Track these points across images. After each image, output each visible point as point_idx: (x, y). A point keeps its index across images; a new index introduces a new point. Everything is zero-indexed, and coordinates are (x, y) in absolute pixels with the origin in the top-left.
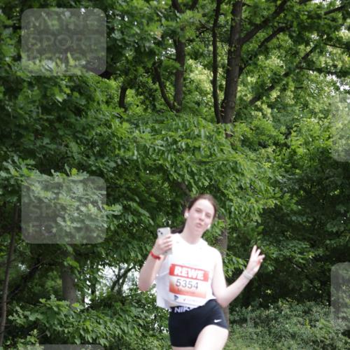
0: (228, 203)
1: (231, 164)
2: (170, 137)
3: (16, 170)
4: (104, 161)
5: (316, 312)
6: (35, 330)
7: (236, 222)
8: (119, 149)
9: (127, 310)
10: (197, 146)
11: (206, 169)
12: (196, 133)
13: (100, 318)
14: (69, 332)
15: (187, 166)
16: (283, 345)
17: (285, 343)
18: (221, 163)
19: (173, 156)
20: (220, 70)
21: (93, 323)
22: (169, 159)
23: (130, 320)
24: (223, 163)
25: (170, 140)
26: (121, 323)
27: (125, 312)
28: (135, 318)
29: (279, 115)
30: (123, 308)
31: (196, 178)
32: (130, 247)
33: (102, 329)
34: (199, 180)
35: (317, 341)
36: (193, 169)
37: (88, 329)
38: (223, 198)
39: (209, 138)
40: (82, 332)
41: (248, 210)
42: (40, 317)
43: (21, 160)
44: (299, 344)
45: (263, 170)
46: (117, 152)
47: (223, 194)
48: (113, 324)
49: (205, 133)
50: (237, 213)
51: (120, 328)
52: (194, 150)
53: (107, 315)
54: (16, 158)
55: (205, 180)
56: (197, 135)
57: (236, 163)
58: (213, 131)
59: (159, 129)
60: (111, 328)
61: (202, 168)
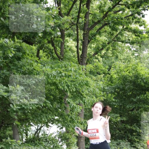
1: (85, 82)
2: (59, 70)
5: (122, 144)
10: (70, 74)
11: (74, 84)
12: (70, 69)
15: (66, 83)
18: (80, 81)
19: (60, 78)
20: (80, 42)
22: (58, 80)
23: (42, 147)
24: (81, 82)
25: (58, 72)
27: (40, 144)
28: (44, 147)
29: (105, 61)
30: (39, 142)
32: (42, 116)
34: (71, 88)
36: (69, 84)
38: (82, 97)
39: (75, 71)
41: (92, 102)
45: (99, 85)
47: (82, 95)
49: (73, 69)
50: (87, 103)
52: (68, 76)
53: (32, 145)
55: (74, 89)
56: (70, 70)
57: (87, 81)
58: (77, 68)
59: (53, 67)
61: (72, 83)
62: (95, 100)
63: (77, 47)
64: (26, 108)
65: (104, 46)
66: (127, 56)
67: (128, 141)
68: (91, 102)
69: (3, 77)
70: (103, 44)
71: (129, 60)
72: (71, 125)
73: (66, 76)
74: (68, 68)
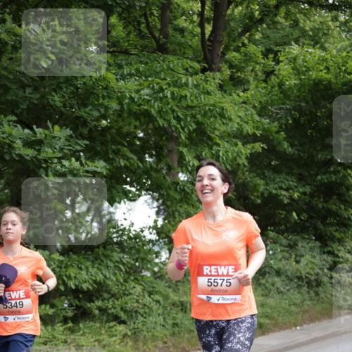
0: (215, 148)
1: (217, 109)
2: (157, 84)
4: (87, 110)
5: (302, 247)
8: (104, 99)
9: (109, 256)
10: (184, 95)
11: (192, 114)
12: (183, 81)
13: (82, 264)
15: (173, 111)
16: (267, 281)
17: (270, 280)
18: (207, 108)
19: (160, 104)
21: (75, 269)
22: (156, 107)
23: (112, 265)
24: (210, 109)
25: (156, 87)
26: (102, 268)
27: (107, 257)
28: (116, 264)
30: (105, 253)
31: (182, 123)
32: (114, 192)
33: (84, 275)
34: (185, 126)
35: (302, 277)
36: (179, 114)
37: (70, 276)
38: (210, 143)
39: (196, 86)
40: (65, 278)
41: (235, 155)
43: (3, 116)
44: (283, 281)
46: (101, 101)
47: (210, 138)
48: (95, 270)
49: (193, 81)
50: (225, 158)
51: (102, 274)
52: (180, 98)
53: (88, 260)
55: (191, 126)
56: (185, 83)
57: (223, 109)
58: (201, 80)
59: (143, 71)
60: (93, 274)
61: (188, 113)
62: (241, 152)
63: (201, 14)
65: (266, 13)
66: (321, 22)
67: (316, 240)
68: (232, 154)
69: (24, 107)
70: (264, 9)
71: (326, 32)
72: (179, 212)
73: (174, 97)
74: (180, 78)
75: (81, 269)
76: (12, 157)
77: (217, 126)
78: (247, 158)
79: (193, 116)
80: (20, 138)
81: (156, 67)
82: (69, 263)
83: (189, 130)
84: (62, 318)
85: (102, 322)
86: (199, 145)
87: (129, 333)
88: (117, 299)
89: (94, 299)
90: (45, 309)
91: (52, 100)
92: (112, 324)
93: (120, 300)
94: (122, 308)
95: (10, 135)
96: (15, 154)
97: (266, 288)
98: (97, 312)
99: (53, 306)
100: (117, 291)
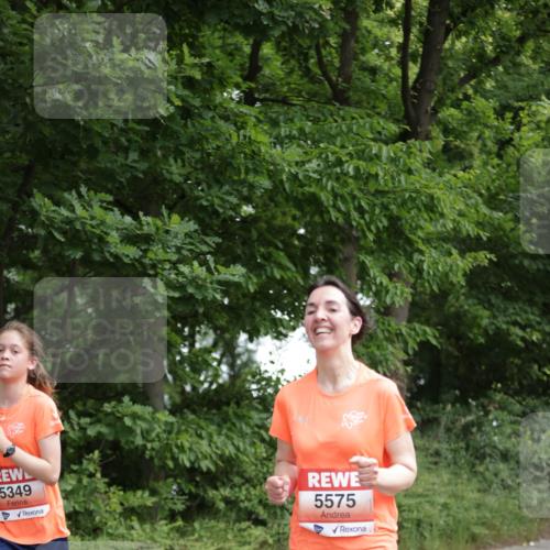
0: (416, 257)
1: (423, 198)
2: (333, 153)
3: (84, 208)
6: (97, 453)
7: (427, 284)
8: (247, 173)
9: (244, 416)
10: (373, 173)
11: (382, 204)
12: (374, 152)
13: (202, 429)
14: (153, 449)
15: (354, 197)
16: (487, 469)
17: (491, 467)
18: (407, 195)
19: (335, 184)
20: (415, 30)
21: (191, 436)
22: (329, 188)
23: (249, 431)
24: (410, 196)
25: (332, 158)
26: (235, 436)
27: (241, 417)
28: (256, 429)
30: (239, 411)
31: (367, 216)
33: (204, 446)
34: (372, 221)
36: (363, 204)
38: (408, 248)
39: (394, 160)
40: (175, 450)
41: (447, 269)
42: (104, 430)
43: (92, 193)
44: (512, 469)
46: (243, 176)
47: (410, 242)
48: (223, 438)
49: (388, 152)
50: (431, 273)
51: (233, 444)
52: (367, 178)
53: (212, 421)
54: (83, 190)
55: (381, 222)
56: (376, 155)
57: (432, 197)
58: (401, 150)
59: (310, 133)
60: (219, 445)
61: (377, 202)
62: (457, 265)
63: (403, 47)
64: (199, 297)
65: (504, 49)
68: (443, 267)
69: (122, 180)
70: (502, 43)
73: (358, 175)
74: (369, 146)
75: (200, 436)
76: (105, 257)
77: (422, 223)
78: (465, 275)
79: (385, 207)
80: (117, 229)
81: (331, 128)
82: (183, 428)
83: (378, 228)
84: (167, 513)
85: (228, 522)
86: (392, 252)
87: (271, 541)
88: (254, 487)
89: (219, 484)
90: (142, 497)
91: (168, 171)
92: (244, 525)
93: (258, 488)
94: (260, 502)
95: (103, 223)
96: (109, 252)
97: (485, 479)
98: (222, 505)
99: (154, 493)
100: (254, 473)
